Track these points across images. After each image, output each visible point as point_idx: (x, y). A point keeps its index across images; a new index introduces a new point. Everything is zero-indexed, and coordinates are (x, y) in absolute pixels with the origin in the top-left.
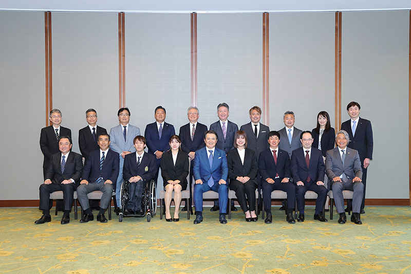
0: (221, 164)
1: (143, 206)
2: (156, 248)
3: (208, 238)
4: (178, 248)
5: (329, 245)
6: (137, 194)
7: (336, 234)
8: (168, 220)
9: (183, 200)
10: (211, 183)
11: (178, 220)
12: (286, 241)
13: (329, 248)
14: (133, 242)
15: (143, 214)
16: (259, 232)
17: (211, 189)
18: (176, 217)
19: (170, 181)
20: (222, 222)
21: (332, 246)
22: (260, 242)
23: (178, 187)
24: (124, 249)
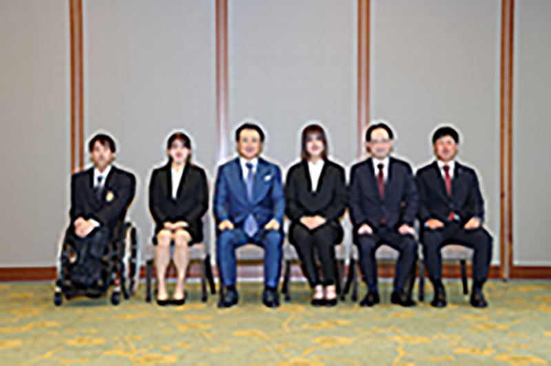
0: (271, 190)
1: (105, 275)
2: (119, 353)
3: (237, 333)
4: (165, 352)
5: (490, 345)
6: (93, 251)
7: (501, 327)
8: (162, 303)
9: (192, 262)
10: (251, 229)
11: (180, 302)
12: (397, 338)
13: (487, 353)
14: (72, 342)
15: (103, 289)
16: (343, 322)
17: (251, 241)
18: (179, 296)
19: (168, 224)
20: (269, 304)
21: (495, 347)
22: (343, 340)
23: (183, 236)
24: (48, 355)
